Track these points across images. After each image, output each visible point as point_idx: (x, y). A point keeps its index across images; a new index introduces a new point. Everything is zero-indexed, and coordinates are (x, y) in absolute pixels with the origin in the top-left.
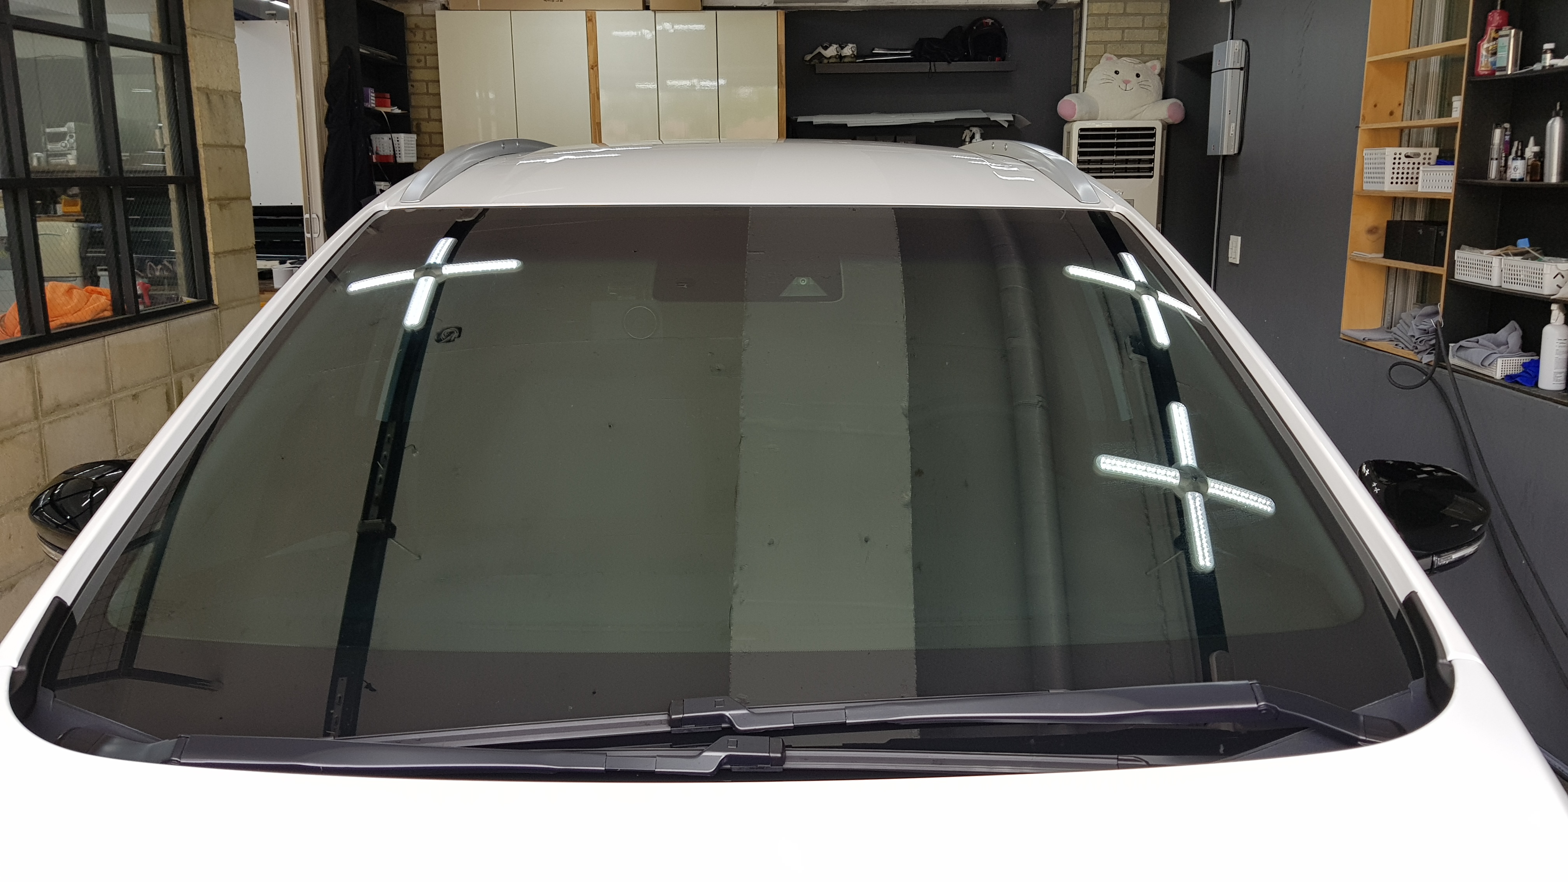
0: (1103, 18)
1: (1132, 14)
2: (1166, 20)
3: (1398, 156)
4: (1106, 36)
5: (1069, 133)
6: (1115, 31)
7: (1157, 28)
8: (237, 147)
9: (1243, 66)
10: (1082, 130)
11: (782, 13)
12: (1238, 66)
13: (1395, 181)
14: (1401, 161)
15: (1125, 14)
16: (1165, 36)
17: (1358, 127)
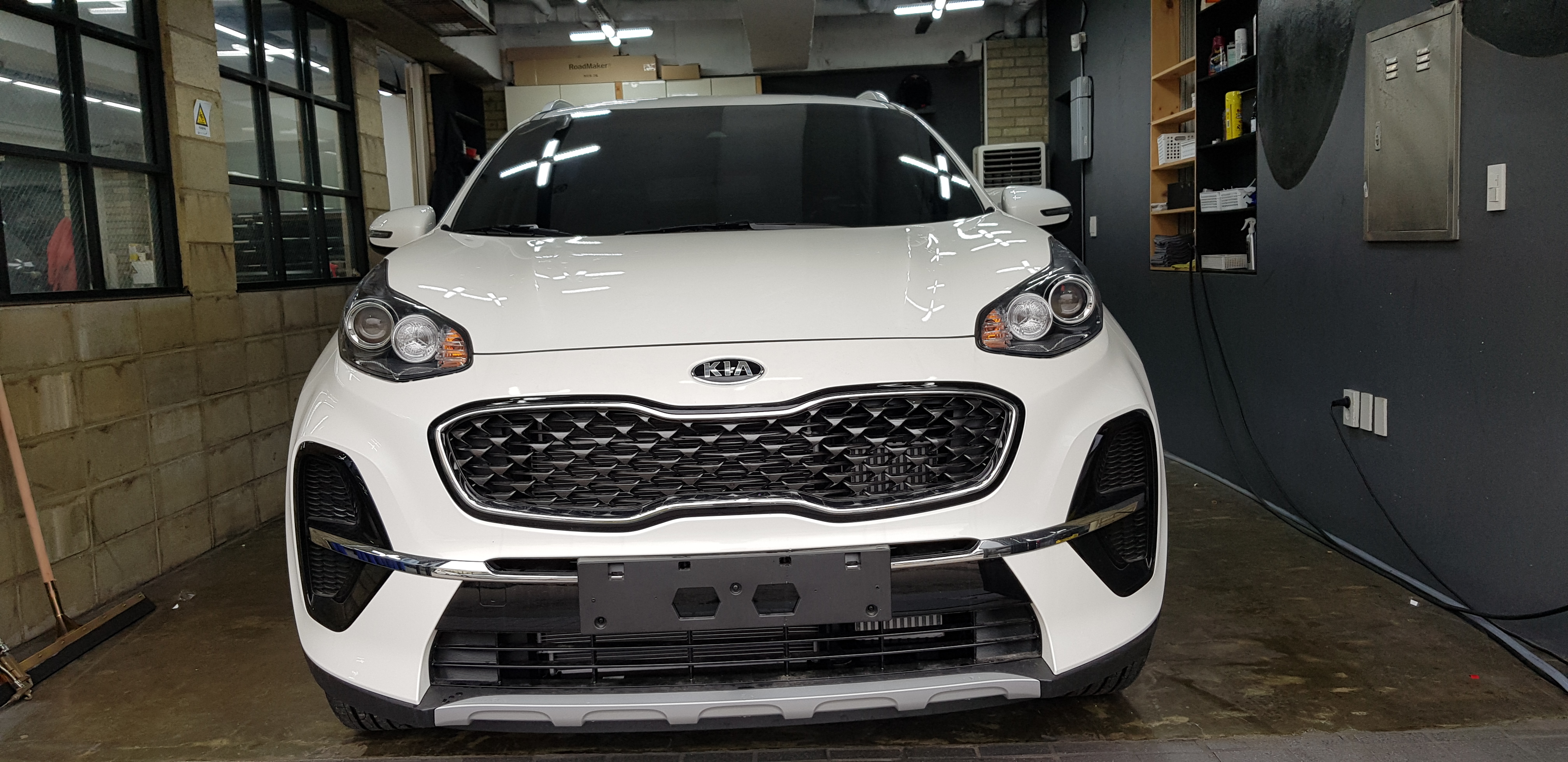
0: (999, 71)
1: (1021, 67)
2: (1046, 70)
3: (1170, 139)
4: (1002, 83)
5: (977, 155)
6: (1008, 80)
7: (1039, 76)
8: (382, 175)
9: (1090, 94)
10: (986, 152)
11: (759, 78)
12: (1086, 95)
13: (1170, 156)
14: (1173, 143)
15: (1015, 67)
16: (1047, 82)
17: (1150, 124)
